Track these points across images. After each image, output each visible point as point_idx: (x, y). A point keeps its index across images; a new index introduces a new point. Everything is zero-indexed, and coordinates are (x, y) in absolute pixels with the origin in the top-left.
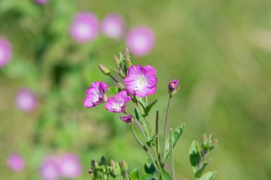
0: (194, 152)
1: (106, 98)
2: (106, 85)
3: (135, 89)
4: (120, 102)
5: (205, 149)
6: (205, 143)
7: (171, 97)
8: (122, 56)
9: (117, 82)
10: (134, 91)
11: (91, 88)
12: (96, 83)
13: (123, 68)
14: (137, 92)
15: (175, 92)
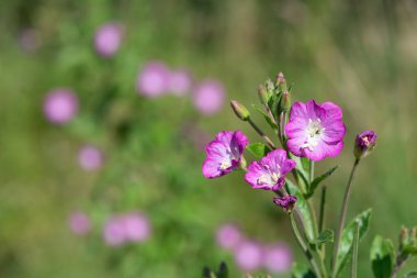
0: (378, 256)
1: (244, 163)
2: (244, 138)
4: (273, 171)
5: (405, 254)
6: (406, 242)
7: (357, 162)
8: (272, 87)
9: (261, 134)
10: (301, 149)
11: (217, 141)
12: (224, 133)
13: (274, 109)
14: (306, 151)
15: (366, 153)
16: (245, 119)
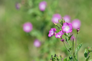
0: (86, 53)
1: (56, 34)
2: (56, 29)
3: (65, 30)
4: (60, 35)
5: (89, 52)
6: (89, 50)
7: (77, 33)
8: (61, 20)
9: (59, 28)
10: (65, 31)
11: (51, 30)
12: (52, 28)
13: (61, 24)
14: (66, 32)
15: (79, 32)
16: (56, 26)
